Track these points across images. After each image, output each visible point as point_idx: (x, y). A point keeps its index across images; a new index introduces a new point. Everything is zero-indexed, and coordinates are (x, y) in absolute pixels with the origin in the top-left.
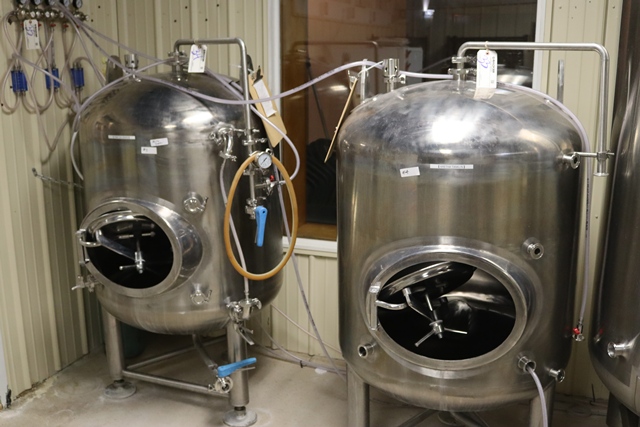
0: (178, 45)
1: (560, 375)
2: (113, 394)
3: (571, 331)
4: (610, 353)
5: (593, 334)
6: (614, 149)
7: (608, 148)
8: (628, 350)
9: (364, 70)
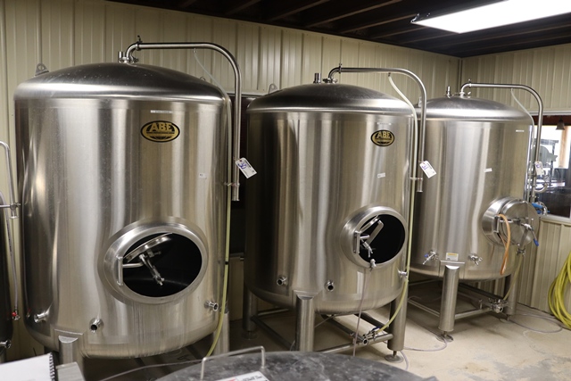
1: (7, 344)
3: (11, 315)
4: (36, 321)
5: (25, 313)
6: (20, 201)
7: (16, 201)
8: (46, 316)
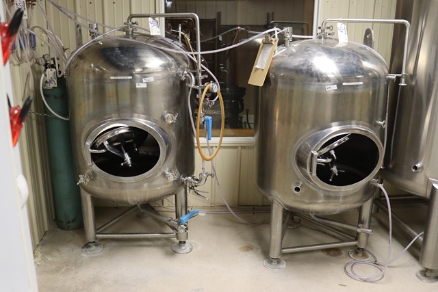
0: (131, 17)
2: (90, 251)
9: (276, 33)
